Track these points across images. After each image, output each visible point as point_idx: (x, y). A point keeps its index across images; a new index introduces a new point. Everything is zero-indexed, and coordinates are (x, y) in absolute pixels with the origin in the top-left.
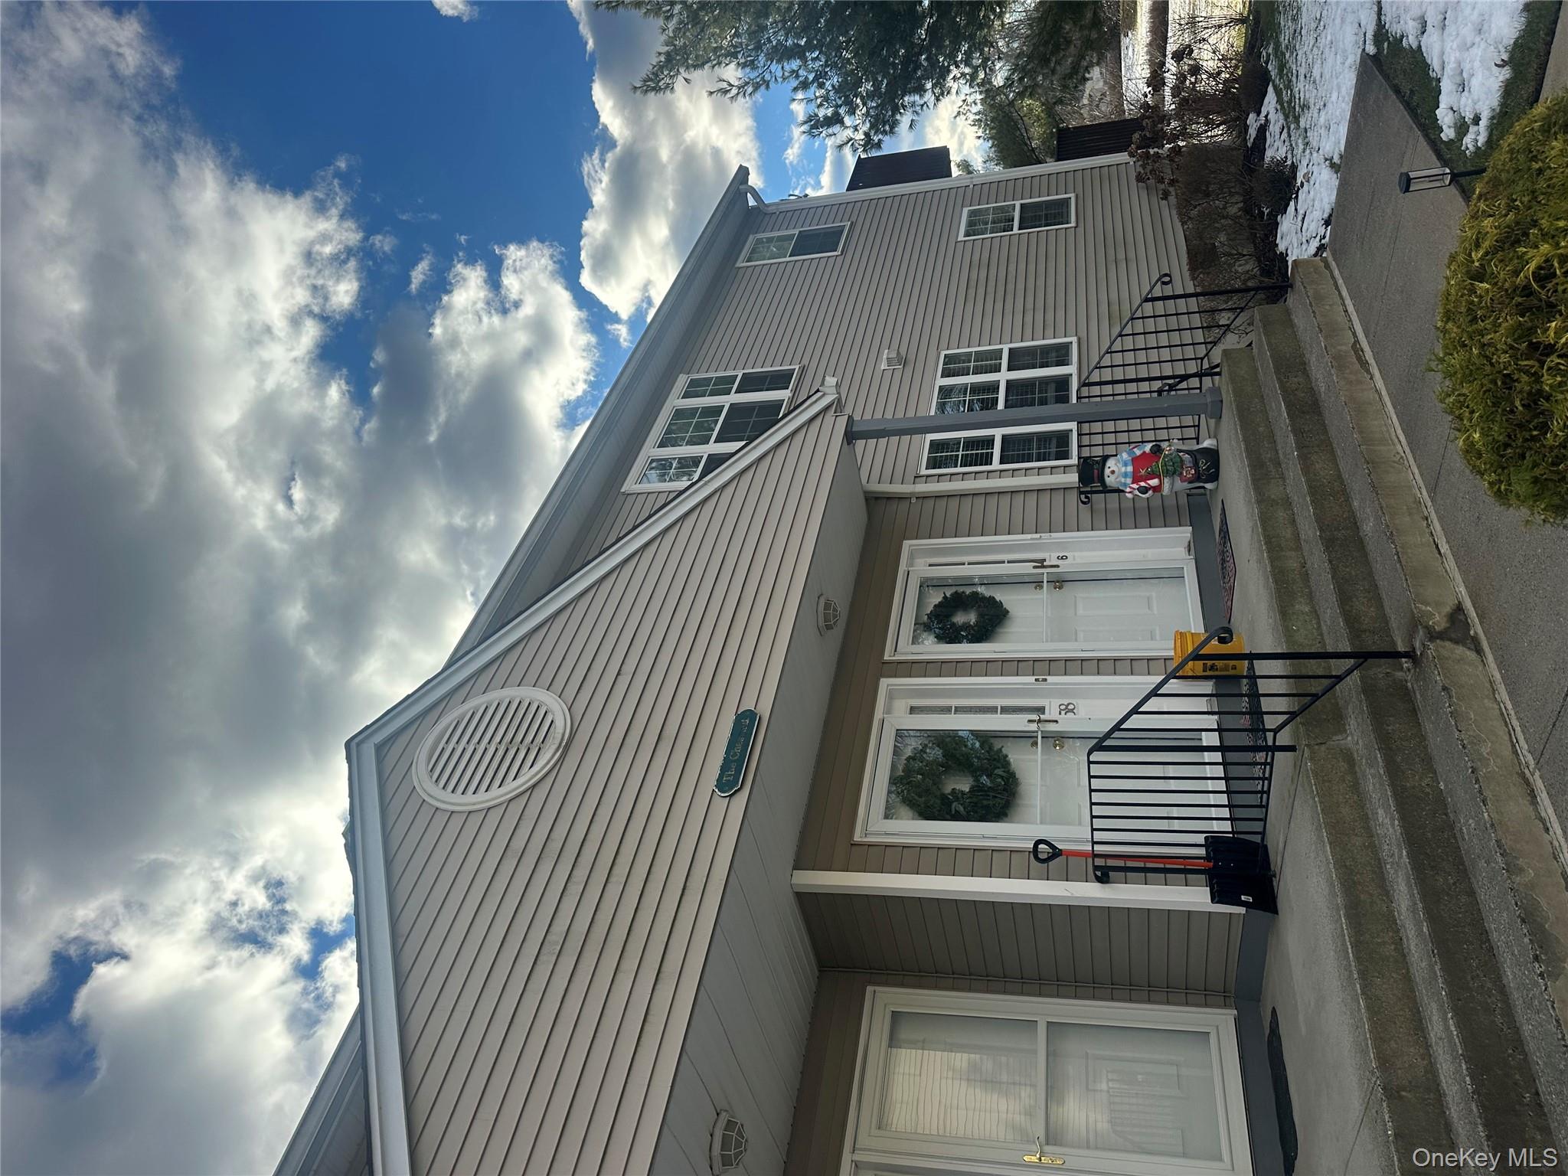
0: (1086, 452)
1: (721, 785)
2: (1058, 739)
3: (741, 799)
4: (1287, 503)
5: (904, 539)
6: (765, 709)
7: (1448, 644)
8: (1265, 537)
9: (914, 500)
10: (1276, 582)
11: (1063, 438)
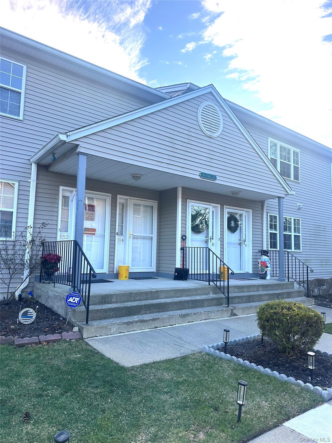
0: (271, 252)
1: (202, 173)
2: (207, 242)
3: (199, 178)
4: (258, 291)
5: (252, 210)
6: (217, 182)
7: (231, 312)
8: (251, 285)
9: (262, 212)
10: (241, 286)
11: (275, 247)
